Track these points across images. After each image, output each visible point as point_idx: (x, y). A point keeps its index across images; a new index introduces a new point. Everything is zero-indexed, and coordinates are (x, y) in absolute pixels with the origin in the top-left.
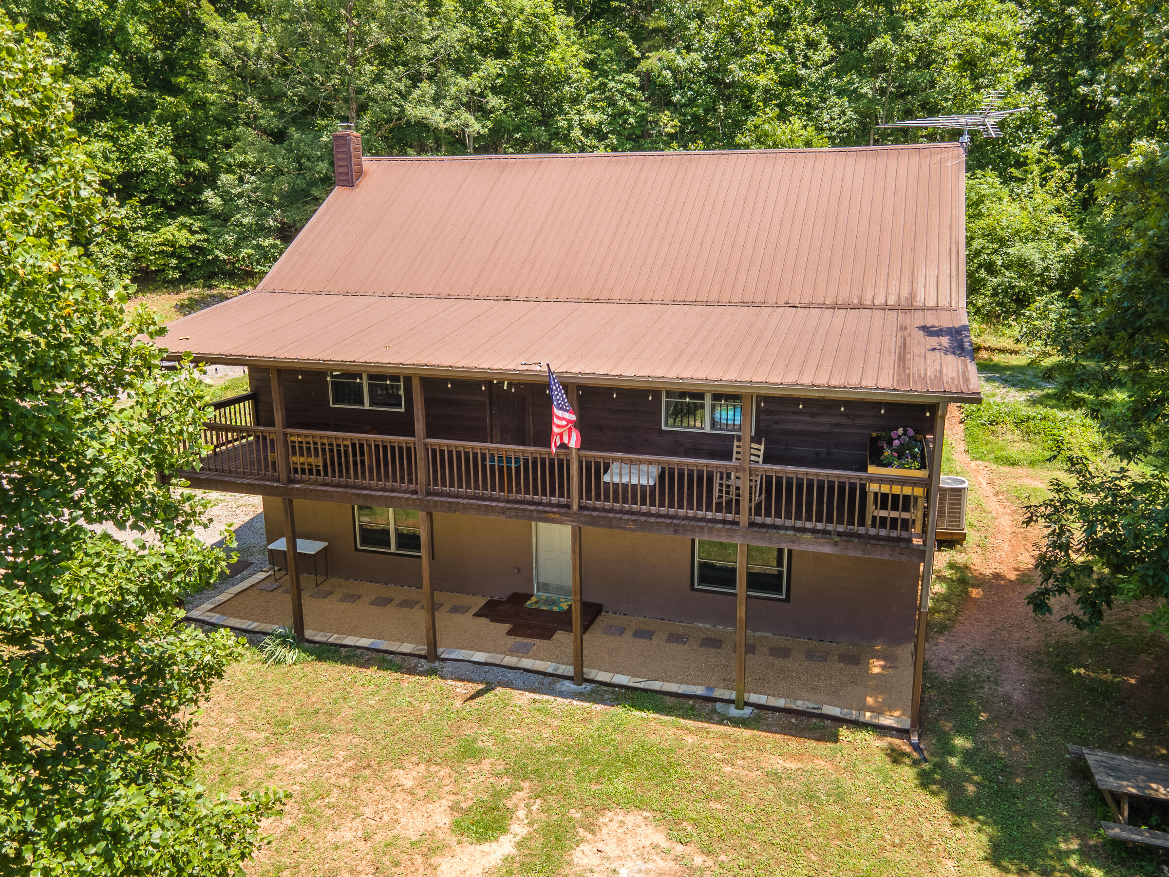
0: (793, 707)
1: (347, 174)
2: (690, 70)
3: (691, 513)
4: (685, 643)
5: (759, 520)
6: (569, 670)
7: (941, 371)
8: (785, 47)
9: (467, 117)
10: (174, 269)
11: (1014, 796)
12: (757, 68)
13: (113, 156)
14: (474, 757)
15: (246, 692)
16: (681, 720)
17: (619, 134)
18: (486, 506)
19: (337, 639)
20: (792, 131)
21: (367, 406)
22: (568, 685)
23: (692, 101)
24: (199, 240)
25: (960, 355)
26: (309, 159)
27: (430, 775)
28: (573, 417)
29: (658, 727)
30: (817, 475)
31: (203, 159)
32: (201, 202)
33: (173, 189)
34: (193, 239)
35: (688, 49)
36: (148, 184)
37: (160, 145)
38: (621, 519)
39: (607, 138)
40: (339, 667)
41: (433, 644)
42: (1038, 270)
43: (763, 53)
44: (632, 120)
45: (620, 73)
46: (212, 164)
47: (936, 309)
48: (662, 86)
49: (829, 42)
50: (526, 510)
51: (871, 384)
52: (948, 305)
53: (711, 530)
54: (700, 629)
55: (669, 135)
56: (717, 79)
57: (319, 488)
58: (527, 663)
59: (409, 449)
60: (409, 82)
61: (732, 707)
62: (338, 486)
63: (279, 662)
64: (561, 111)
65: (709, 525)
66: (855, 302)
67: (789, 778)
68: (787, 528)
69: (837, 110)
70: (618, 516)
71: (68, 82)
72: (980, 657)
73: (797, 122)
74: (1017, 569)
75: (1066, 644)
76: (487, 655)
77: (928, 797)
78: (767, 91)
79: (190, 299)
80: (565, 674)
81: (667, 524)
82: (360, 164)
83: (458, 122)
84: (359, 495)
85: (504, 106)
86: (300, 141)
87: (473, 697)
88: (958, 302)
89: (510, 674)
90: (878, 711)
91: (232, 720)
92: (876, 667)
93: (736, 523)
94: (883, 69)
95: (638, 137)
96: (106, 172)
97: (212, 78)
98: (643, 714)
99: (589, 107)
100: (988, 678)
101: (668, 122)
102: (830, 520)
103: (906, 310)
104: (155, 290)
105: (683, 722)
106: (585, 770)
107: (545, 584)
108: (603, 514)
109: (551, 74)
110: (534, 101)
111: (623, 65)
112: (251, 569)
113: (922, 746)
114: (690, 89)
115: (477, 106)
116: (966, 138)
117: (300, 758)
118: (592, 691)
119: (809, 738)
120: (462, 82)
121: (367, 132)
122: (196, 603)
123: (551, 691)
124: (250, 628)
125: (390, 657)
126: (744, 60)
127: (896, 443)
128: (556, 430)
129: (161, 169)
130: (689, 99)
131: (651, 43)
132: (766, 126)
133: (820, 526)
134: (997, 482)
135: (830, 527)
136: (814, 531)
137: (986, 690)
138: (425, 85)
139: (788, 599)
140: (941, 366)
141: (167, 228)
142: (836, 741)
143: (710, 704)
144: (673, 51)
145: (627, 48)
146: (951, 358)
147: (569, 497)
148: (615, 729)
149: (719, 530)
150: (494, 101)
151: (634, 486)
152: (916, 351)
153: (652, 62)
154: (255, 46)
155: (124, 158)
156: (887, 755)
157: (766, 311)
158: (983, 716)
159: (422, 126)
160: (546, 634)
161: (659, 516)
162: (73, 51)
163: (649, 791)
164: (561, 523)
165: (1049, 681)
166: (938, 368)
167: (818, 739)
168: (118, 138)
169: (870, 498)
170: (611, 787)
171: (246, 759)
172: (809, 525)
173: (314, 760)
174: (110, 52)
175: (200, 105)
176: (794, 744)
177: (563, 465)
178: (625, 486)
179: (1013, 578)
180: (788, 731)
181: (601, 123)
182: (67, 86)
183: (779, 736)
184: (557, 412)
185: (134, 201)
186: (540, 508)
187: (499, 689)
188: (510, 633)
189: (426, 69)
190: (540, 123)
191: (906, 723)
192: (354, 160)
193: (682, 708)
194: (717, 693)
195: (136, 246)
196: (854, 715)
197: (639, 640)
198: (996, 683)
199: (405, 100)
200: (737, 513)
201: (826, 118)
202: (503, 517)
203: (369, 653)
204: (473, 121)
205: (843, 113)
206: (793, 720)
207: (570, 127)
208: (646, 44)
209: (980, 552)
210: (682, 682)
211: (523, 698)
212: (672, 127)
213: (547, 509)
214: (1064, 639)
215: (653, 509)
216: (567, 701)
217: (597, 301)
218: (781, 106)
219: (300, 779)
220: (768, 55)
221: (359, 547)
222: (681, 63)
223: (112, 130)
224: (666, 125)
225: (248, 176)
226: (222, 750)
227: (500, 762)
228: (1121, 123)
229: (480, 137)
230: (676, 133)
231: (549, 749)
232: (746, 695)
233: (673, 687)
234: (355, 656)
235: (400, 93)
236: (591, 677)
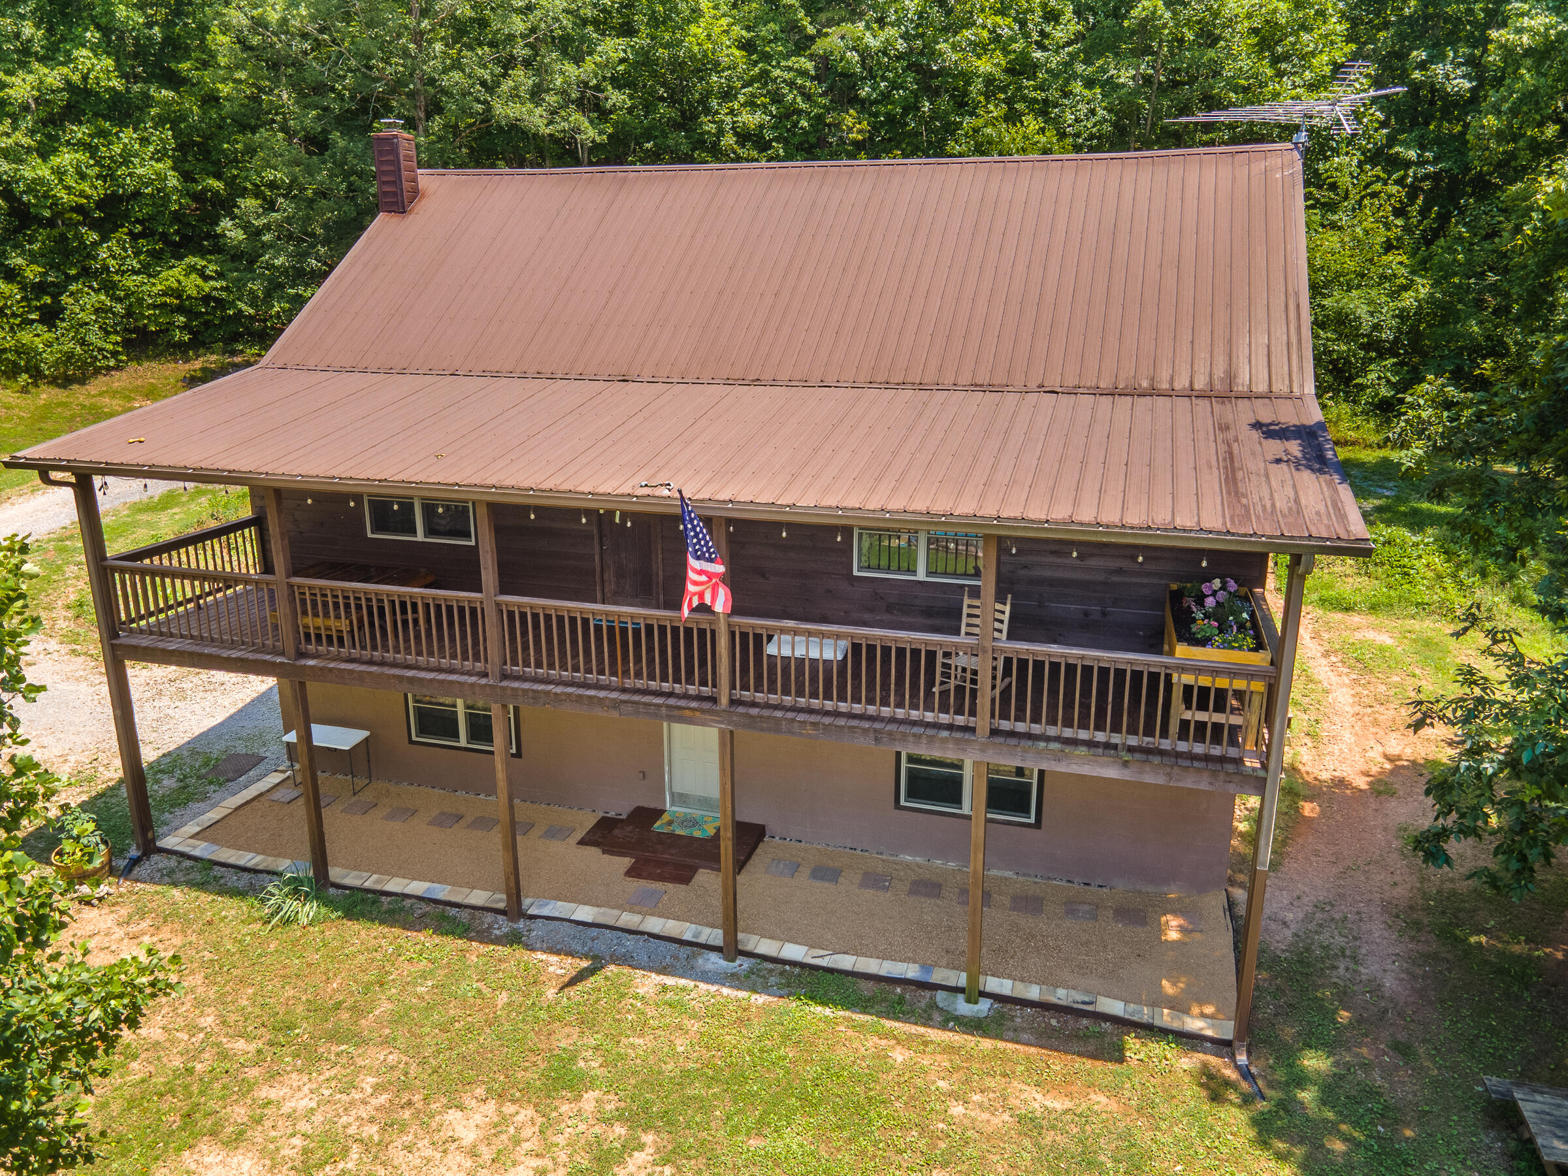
0: (1054, 1000)
1: (395, 194)
2: (885, 53)
3: (900, 713)
4: (887, 889)
5: (1005, 725)
6: (714, 936)
7: (1297, 501)
8: (1015, 20)
9: (578, 118)
10: (182, 329)
11: (1406, 1163)
12: (979, 49)
13: (92, 172)
14: (571, 1088)
15: (235, 972)
16: (883, 1021)
17: (786, 142)
18: (590, 697)
19: (377, 882)
20: (1026, 138)
21: (420, 537)
22: (715, 961)
23: (886, 97)
24: (216, 289)
25: (1321, 471)
26: (360, 177)
27: (505, 1120)
28: (720, 569)
29: (850, 1033)
30: (1098, 660)
31: (218, 176)
32: (217, 236)
33: (177, 217)
34: (207, 287)
35: (881, 22)
36: (141, 211)
37: (159, 156)
38: (793, 720)
39: (771, 147)
40: (378, 929)
41: (515, 894)
42: (1365, 328)
43: (984, 27)
44: (804, 123)
45: (787, 57)
46: (231, 183)
47: (1268, 396)
48: (845, 75)
49: (1075, 12)
50: (650, 704)
51: (1189, 523)
52: (1286, 390)
53: (931, 739)
54: (908, 866)
55: (855, 143)
56: (921, 65)
57: (343, 666)
58: (654, 924)
59: (473, 611)
60: (498, 70)
61: (961, 998)
62: (371, 662)
63: (287, 922)
64: (707, 111)
65: (930, 732)
66: (1145, 384)
67: (1054, 1128)
68: (1048, 739)
69: (1083, 108)
70: (790, 715)
71: (30, 72)
72: (1325, 915)
73: (1032, 123)
74: (1366, 774)
75: (1453, 893)
76: (596, 909)
77: (1272, 1164)
78: (989, 80)
79: (203, 369)
80: (710, 942)
81: (864, 730)
82: (415, 180)
83: (565, 125)
84: (401, 678)
85: (629, 103)
86: (347, 151)
87: (573, 982)
88: (1302, 386)
89: (630, 942)
90: (1179, 1006)
91: (210, 1020)
92: (1172, 929)
93: (972, 730)
94: (1148, 51)
95: (812, 146)
96: (82, 194)
97: (223, 61)
98: (827, 1011)
99: (743, 105)
100: (1343, 950)
101: (853, 124)
102: (1116, 728)
103: (1223, 398)
104: (156, 357)
105: (888, 1024)
106: (740, 1111)
107: (681, 795)
108: (766, 713)
109: (693, 57)
110: (671, 97)
111: (792, 47)
112: (261, 767)
113: (1253, 1070)
114: (884, 78)
115: (591, 104)
116: (1303, 137)
117: (306, 1089)
118: (751, 971)
119: (1080, 1054)
120: (571, 69)
121: (440, 139)
122: (176, 823)
123: (687, 971)
124: (250, 865)
125: (453, 911)
126: (958, 38)
127: (1210, 602)
128: (691, 588)
129: (159, 191)
130: (882, 93)
131: (829, 15)
132: (989, 130)
133: (1100, 737)
134: (1326, 636)
135: (1116, 739)
136: (1091, 744)
137: (1342, 971)
138: (519, 73)
139: (1038, 824)
140: (1296, 492)
141: (171, 273)
142: (1121, 1060)
143: (928, 994)
144: (861, 25)
145: (797, 21)
146: (1306, 476)
147: (714, 686)
148: (786, 1037)
149: (944, 741)
150: (616, 97)
151: (814, 662)
152: (1253, 468)
153: (833, 41)
154: (276, 17)
155: (108, 175)
156: (1202, 1085)
157: (1012, 398)
158: (1344, 1016)
159: (516, 131)
160: (683, 875)
161: (851, 716)
162: (38, 28)
163: (839, 1150)
164: (704, 724)
165: (1435, 957)
166: (1292, 495)
167: (1093, 1056)
168: (97, 147)
169: (1177, 694)
170: (780, 1143)
171: (224, 1088)
172: (1083, 735)
173: (327, 1092)
174: (86, 29)
175: (211, 100)
176: (1058, 1063)
177: (706, 637)
178: (800, 662)
179: (1364, 786)
180: (1049, 1039)
181: (761, 126)
182: (30, 78)
183: (1033, 1050)
184: (693, 562)
185: (122, 234)
186: (672, 701)
187: (612, 967)
188: (632, 873)
189: (521, 51)
190: (678, 126)
191: (1226, 1030)
192: (404, 174)
193: (885, 1000)
194: (939, 976)
195: (127, 296)
196: (1144, 1014)
197: (819, 884)
198: (1354, 958)
199: (491, 95)
200: (973, 713)
201: (1070, 118)
202: (615, 714)
203: (423, 905)
204: (587, 124)
205: (1093, 112)
206: (1054, 1022)
207: (721, 132)
208: (823, 17)
209: (1310, 745)
210: (884, 956)
211: (647, 983)
212: (860, 131)
213: (682, 703)
214: (1449, 885)
215: (843, 707)
216: (713, 988)
217: (757, 382)
218: (1009, 102)
219: (303, 1126)
220: (990, 32)
221: (414, 738)
222: (873, 42)
223: (89, 135)
224: (850, 130)
225: (281, 200)
226: (190, 1071)
227: (611, 1097)
228: (1498, 119)
229: (596, 147)
230: (864, 140)
231: (685, 1074)
232: (982, 978)
233: (871, 965)
234: (402, 909)
235: (483, 83)
236: (749, 947)
